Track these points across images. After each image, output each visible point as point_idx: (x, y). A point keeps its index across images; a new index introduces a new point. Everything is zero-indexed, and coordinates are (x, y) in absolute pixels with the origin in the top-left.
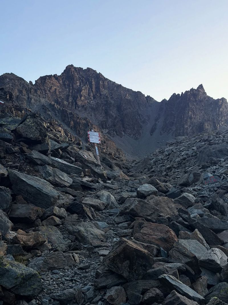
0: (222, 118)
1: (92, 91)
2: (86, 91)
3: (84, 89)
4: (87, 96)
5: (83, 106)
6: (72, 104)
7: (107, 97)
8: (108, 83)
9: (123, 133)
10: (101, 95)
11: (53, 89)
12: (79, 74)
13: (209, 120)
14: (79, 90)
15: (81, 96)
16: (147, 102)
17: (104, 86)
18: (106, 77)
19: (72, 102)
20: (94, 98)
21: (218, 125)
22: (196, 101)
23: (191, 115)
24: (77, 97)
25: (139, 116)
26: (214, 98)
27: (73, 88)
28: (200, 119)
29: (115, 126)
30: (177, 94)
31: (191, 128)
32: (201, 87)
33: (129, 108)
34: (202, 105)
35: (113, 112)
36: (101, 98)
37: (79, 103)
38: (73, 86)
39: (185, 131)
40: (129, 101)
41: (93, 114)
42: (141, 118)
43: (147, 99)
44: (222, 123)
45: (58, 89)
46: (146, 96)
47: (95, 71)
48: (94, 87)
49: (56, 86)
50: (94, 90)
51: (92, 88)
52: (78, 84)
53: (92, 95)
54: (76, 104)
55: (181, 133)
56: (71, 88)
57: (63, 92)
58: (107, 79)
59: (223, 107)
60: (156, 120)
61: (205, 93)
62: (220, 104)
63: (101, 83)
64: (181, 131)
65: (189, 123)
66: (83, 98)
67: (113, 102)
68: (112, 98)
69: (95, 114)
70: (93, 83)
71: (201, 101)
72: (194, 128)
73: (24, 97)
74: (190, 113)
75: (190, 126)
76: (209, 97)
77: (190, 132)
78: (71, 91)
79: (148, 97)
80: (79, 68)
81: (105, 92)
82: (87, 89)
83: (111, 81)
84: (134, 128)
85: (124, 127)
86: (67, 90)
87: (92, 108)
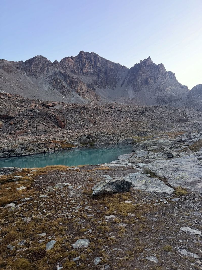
0: (159, 75)
1: (92, 65)
2: (88, 64)
3: (87, 64)
4: (89, 67)
5: (86, 73)
6: (80, 72)
7: (100, 67)
8: (101, 60)
9: (106, 87)
10: (97, 66)
11: (70, 64)
12: (87, 55)
13: (151, 76)
14: (85, 64)
15: (85, 68)
16: (123, 69)
17: (99, 61)
18: (101, 56)
19: (80, 71)
20: (93, 68)
21: (157, 79)
22: (146, 66)
23: (142, 74)
24: (83, 68)
25: (117, 77)
26: (156, 64)
27: (81, 63)
28: (147, 76)
29: (102, 83)
30: (138, 63)
31: (141, 81)
32: (149, 57)
33: (111, 73)
34: (149, 68)
35: (102, 76)
36: (97, 68)
37: (84, 71)
38: (81, 62)
39: (138, 83)
40: (112, 69)
41: (91, 77)
42: (118, 78)
43: (123, 67)
44: (159, 78)
45: (73, 64)
46: (122, 66)
47: (95, 54)
48: (93, 62)
49: (72, 63)
50: (93, 64)
51: (92, 63)
52: (85, 61)
53: (92, 66)
54: (82, 72)
55: (135, 85)
56: (80, 63)
57: (76, 66)
58: (101, 58)
59: (161, 68)
60: (126, 78)
61: (152, 61)
62: (159, 67)
63: (97, 59)
64: (136, 83)
65: (140, 79)
66: (86, 68)
67: (103, 70)
68: (103, 68)
69: (92, 77)
70: (93, 60)
71: (149, 66)
72: (143, 81)
73: (45, 68)
74: (141, 73)
75: (141, 80)
76: (154, 63)
77: (140, 84)
78: (80, 65)
79: (124, 66)
80: (87, 52)
81: (99, 65)
82: (89, 63)
83: (103, 59)
84: (113, 83)
85: (107, 83)
86: (78, 64)
87: (91, 74)
